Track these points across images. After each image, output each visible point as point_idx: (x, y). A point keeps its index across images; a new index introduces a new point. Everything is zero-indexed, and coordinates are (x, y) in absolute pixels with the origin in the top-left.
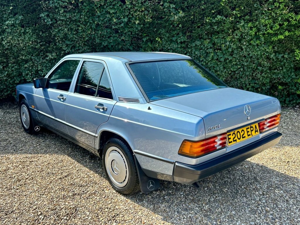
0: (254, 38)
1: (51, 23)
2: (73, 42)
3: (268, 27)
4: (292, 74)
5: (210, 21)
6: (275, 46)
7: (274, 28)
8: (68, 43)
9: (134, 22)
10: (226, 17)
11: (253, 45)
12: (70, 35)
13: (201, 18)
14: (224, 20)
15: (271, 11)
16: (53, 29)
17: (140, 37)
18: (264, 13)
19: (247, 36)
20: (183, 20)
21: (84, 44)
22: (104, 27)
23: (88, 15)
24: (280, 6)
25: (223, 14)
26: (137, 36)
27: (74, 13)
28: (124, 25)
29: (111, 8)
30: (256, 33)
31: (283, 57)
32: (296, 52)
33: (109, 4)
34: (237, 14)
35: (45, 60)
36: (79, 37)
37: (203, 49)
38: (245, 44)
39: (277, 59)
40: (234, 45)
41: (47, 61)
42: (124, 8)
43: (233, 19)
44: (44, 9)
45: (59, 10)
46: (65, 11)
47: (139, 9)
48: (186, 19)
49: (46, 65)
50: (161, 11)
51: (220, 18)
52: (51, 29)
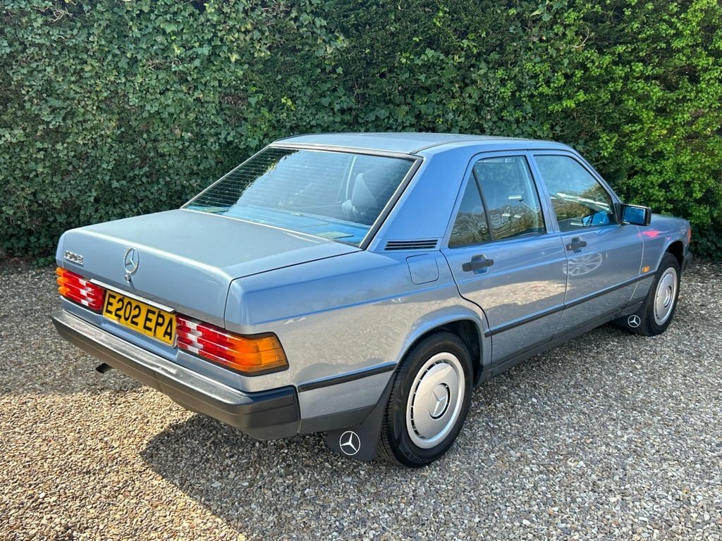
0: (509, 105)
1: (8, 50)
2: (68, 102)
3: (540, 80)
5: (409, 62)
6: (556, 124)
7: (554, 83)
8: (57, 103)
9: (225, 58)
10: (447, 54)
11: (508, 121)
12: (62, 84)
13: (389, 54)
14: (442, 60)
15: (546, 45)
16: (14, 67)
17: (241, 95)
18: (532, 47)
19: (494, 101)
20: (347, 58)
21: (98, 107)
22: (149, 66)
23: (108, 34)
24: (567, 32)
25: (438, 46)
26: (233, 91)
27: (71, 30)
28: (202, 62)
29: (167, 21)
30: (513, 93)
32: (600, 138)
33: (162, 10)
34: (471, 47)
36: (84, 89)
37: (394, 127)
38: (489, 117)
40: (463, 120)
42: (200, 23)
43: (462, 60)
45: (30, 20)
46: (46, 21)
47: (238, 27)
48: (353, 54)
50: (294, 33)
51: (433, 56)
52: (10, 67)
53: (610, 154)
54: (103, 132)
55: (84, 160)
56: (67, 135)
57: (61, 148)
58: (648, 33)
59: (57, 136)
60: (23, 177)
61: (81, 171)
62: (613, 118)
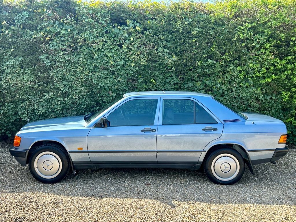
0: (243, 81)
1: (50, 64)
2: (70, 83)
3: (256, 71)
4: (281, 115)
5: (201, 65)
6: (263, 88)
7: (262, 71)
8: (66, 83)
9: (130, 65)
10: (217, 61)
11: (243, 87)
12: (68, 76)
13: (193, 62)
14: (215, 63)
15: (258, 57)
16: (51, 70)
17: (135, 79)
18: (252, 58)
19: (237, 79)
20: (177, 64)
21: (81, 84)
22: (101, 68)
23: (86, 57)
24: (266, 52)
25: (213, 58)
26: (132, 77)
27: (73, 56)
28: (121, 67)
29: (108, 52)
30: (245, 76)
31: (271, 98)
32: (282, 93)
33: (106, 48)
34: (227, 58)
35: (42, 99)
36: (76, 78)
37: (195, 90)
38: (235, 86)
39: (266, 100)
40: (224, 87)
41: (44, 100)
42: (120, 52)
43: (223, 63)
44: (44, 51)
45: (58, 53)
46: (64, 53)
47: (135, 53)
48: (179, 62)
49: (42, 104)
50: (156, 55)
51: (211, 62)
52: (50, 70)
53: (287, 100)
54: (83, 94)
55: (75, 104)
56: (69, 95)
57: (67, 100)
59: (65, 96)
60: (52, 111)
61: (73, 109)
62: (287, 85)
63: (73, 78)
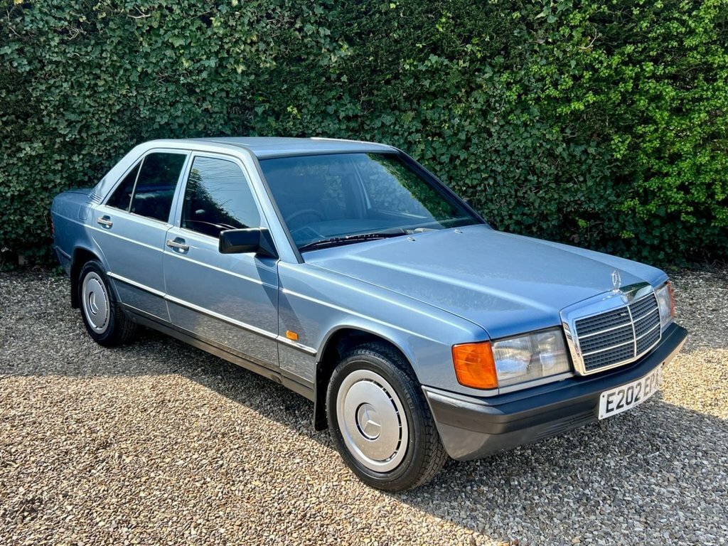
0: (516, 108)
1: (28, 68)
2: (84, 116)
3: (547, 82)
4: (608, 192)
5: (413, 68)
6: (566, 127)
7: (562, 85)
8: (72, 117)
9: (232, 69)
10: (451, 58)
11: (516, 125)
12: (78, 98)
13: (393, 61)
14: (447, 65)
15: (552, 47)
16: (34, 84)
17: (248, 104)
18: (538, 49)
19: (500, 105)
20: (351, 66)
21: (111, 120)
22: (160, 79)
23: (120, 50)
24: (573, 34)
25: (443, 50)
26: (240, 101)
27: (86, 47)
28: (209, 75)
29: (175, 35)
30: (519, 96)
31: (585, 152)
32: (613, 140)
33: (170, 25)
34: (475, 51)
35: (15, 159)
36: (98, 103)
37: (400, 133)
38: (496, 121)
39: (572, 156)
40: (470, 124)
41: (21, 161)
42: (207, 36)
43: (467, 64)
44: (10, 35)
45: (48, 39)
46: (62, 40)
47: (243, 39)
48: (357, 62)
49: (17, 170)
50: (299, 43)
51: (436, 62)
52: (30, 84)
53: (624, 156)
54: (116, 144)
56: (82, 147)
57: (77, 160)
58: (658, 31)
59: (73, 149)
60: (42, 187)
62: (625, 119)
63: (89, 104)
